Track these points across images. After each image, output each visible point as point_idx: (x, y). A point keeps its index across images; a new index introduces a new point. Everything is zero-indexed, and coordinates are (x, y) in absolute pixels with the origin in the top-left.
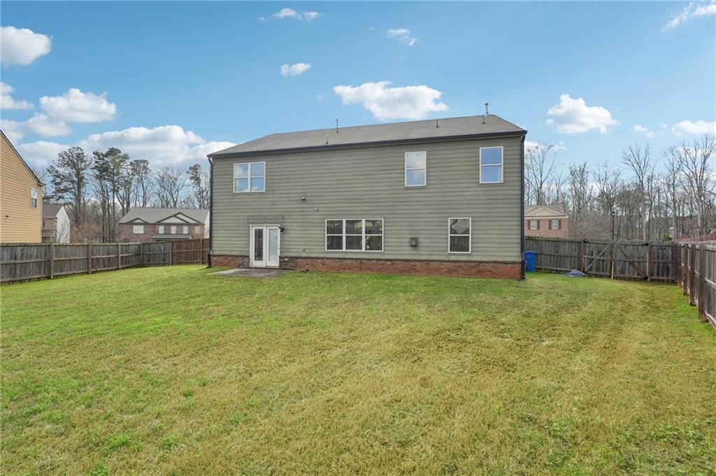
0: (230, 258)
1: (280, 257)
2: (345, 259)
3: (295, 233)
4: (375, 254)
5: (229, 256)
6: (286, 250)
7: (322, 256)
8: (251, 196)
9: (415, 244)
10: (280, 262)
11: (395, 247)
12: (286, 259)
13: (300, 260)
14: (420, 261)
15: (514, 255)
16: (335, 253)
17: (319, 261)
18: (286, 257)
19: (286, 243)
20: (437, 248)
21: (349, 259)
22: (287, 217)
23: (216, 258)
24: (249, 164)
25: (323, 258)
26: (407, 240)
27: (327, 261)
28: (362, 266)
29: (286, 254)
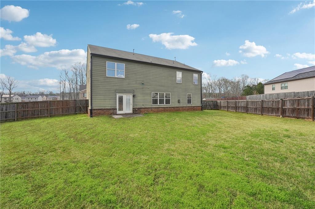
0: (105, 110)
1: (133, 109)
2: (159, 108)
3: (139, 97)
4: (168, 105)
6: (135, 105)
7: (151, 107)
8: (117, 79)
9: (179, 102)
10: (133, 111)
11: (174, 103)
12: (136, 109)
13: (142, 109)
14: (181, 107)
15: (199, 104)
16: (155, 106)
17: (150, 109)
18: (136, 108)
19: (135, 102)
20: (184, 104)
21: (161, 108)
22: (136, 90)
23: (95, 111)
24: (116, 63)
25: (151, 108)
26: (177, 100)
27: (153, 109)
28: (165, 110)
29: (135, 107)
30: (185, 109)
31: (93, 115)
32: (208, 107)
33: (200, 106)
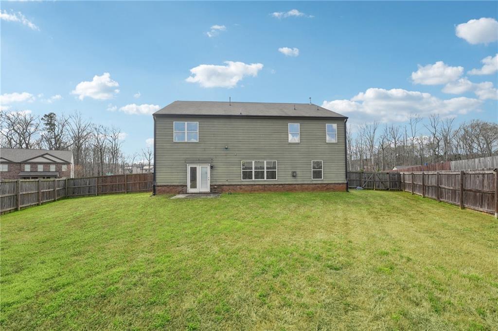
0: (171, 187)
1: (211, 186)
2: (255, 185)
3: (221, 169)
4: (272, 181)
5: (171, 186)
6: (215, 181)
7: (239, 183)
8: (187, 145)
9: (294, 175)
10: (211, 188)
11: (283, 177)
12: (216, 187)
13: (225, 187)
14: (298, 184)
15: (342, 179)
16: (247, 182)
17: (238, 187)
18: (215, 185)
19: (214, 176)
20: (306, 177)
21: (257, 185)
22: (215, 159)
23: (159, 188)
24: (186, 123)
25: (240, 185)
26: (290, 173)
27: (243, 187)
28: (265, 188)
29: (214, 183)
30: (307, 189)
31: (157, 192)
32: (377, 185)
33: (343, 184)
